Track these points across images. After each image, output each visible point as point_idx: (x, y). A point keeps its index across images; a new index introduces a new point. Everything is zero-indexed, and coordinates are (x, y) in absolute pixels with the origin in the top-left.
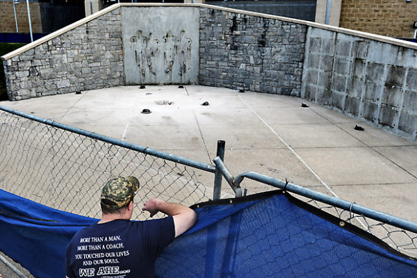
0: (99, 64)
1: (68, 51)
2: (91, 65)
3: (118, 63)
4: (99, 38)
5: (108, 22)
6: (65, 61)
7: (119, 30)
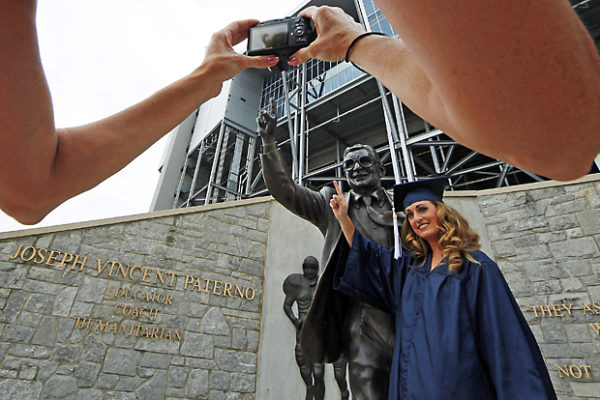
0: (174, 347)
1: (87, 280)
2: (145, 345)
3: (240, 356)
4: (198, 261)
5: (232, 229)
6: (64, 308)
7: (259, 255)
